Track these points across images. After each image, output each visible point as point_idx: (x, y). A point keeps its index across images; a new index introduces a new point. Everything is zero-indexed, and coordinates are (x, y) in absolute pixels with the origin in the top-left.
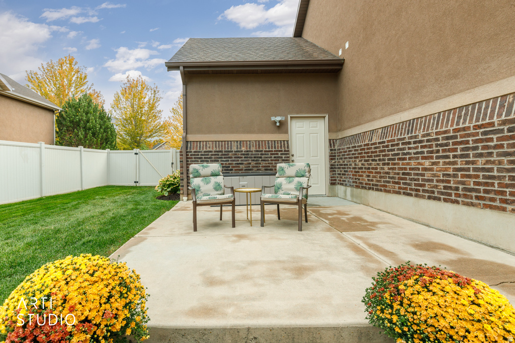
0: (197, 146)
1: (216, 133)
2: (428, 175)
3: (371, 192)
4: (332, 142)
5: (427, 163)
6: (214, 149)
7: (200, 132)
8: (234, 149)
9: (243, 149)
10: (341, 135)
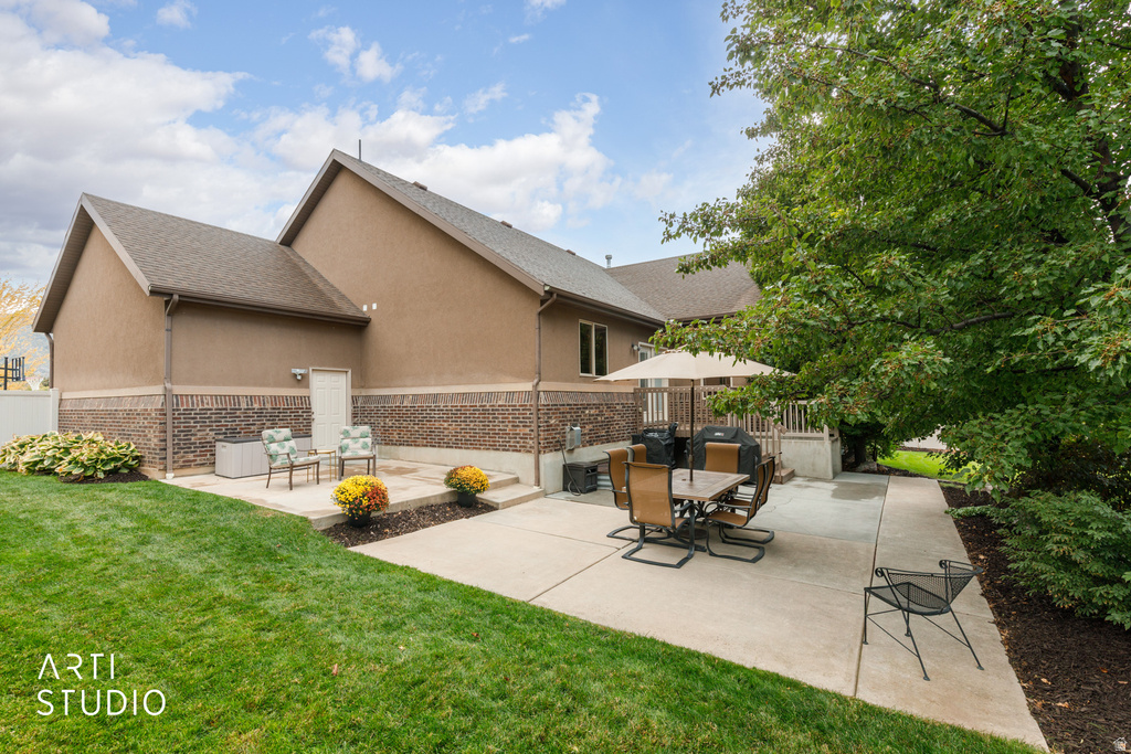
0: (187, 402)
1: (215, 384)
2: (446, 432)
3: (401, 447)
4: (354, 399)
5: (446, 425)
6: (215, 406)
7: (190, 382)
8: (244, 406)
9: (256, 406)
10: (364, 392)
